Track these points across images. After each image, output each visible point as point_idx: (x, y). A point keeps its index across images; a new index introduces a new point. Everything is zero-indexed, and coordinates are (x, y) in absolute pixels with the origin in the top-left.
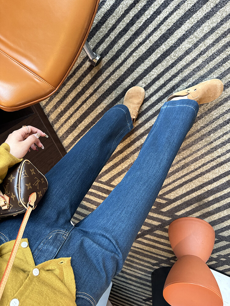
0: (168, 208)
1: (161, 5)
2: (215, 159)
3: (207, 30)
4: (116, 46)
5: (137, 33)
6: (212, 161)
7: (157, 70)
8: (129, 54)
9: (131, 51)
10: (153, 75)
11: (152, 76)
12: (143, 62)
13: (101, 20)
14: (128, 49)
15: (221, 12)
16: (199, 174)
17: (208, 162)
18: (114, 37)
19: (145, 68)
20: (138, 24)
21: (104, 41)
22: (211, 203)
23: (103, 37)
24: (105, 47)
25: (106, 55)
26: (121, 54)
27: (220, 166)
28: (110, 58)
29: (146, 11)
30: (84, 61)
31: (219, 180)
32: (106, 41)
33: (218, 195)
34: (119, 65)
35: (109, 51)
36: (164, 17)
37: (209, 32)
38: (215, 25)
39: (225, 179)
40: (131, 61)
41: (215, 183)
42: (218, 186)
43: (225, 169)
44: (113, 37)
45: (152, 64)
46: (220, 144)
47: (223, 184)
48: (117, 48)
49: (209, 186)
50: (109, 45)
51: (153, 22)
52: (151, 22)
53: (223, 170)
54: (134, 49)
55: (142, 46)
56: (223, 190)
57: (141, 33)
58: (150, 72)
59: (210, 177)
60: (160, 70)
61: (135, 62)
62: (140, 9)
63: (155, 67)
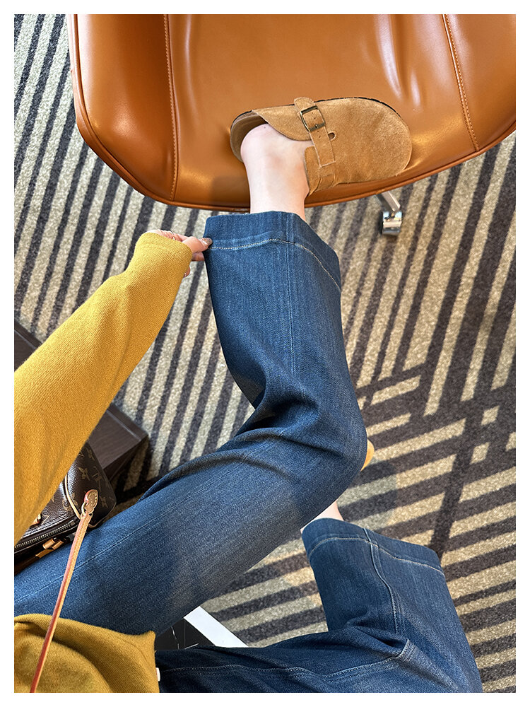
0: (435, 394)
2: (427, 201)
6: (425, 208)
16: (429, 255)
17: (422, 215)
22: (504, 306)
27: (449, 207)
31: (473, 240)
39: (481, 229)
42: (484, 254)
47: (488, 242)
49: (467, 267)
56: (500, 257)
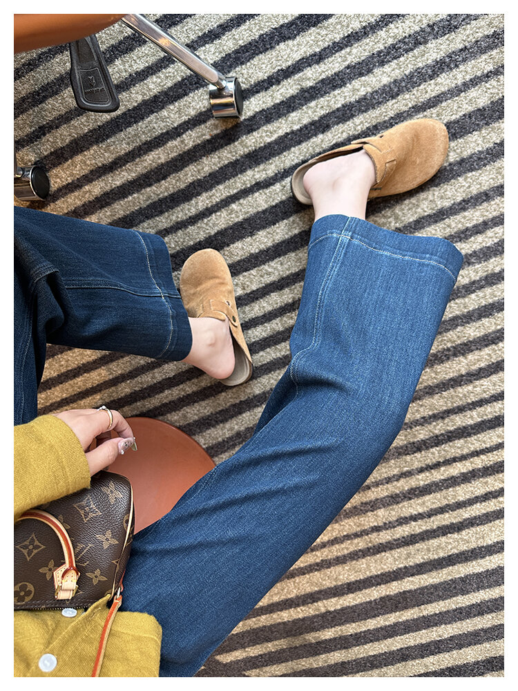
1: (334, 112)
2: (364, 533)
3: (426, 209)
4: (191, 167)
5: (256, 156)
6: (356, 535)
7: (281, 264)
8: (222, 201)
9: (228, 194)
10: (269, 274)
11: (266, 276)
12: (252, 234)
13: (170, 89)
14: (221, 187)
15: (469, 180)
16: (317, 564)
17: (348, 537)
18: (194, 144)
19: (254, 250)
20: (264, 134)
21: (163, 145)
22: (324, 646)
23: (162, 134)
24: (163, 160)
25: (158, 181)
26: (199, 194)
27: (374, 554)
28: (166, 194)
29: (293, 111)
30: (91, 177)
31: (361, 590)
32: (168, 145)
33: (351, 629)
34: (187, 220)
35: (169, 176)
36: (334, 142)
37: (429, 216)
38: (447, 204)
39: (378, 591)
40: (223, 220)
41: (351, 595)
42: (356, 606)
43: (385, 565)
44: (191, 144)
45: (273, 246)
46: (388, 496)
47: (370, 602)
48: (192, 175)
49: (334, 600)
50: (174, 160)
51: (304, 144)
52: (300, 143)
53: (379, 567)
54: (237, 194)
55: (261, 194)
56: (365, 619)
57: (267, 159)
58: (264, 264)
59: (341, 577)
60: (288, 269)
61: (231, 228)
62: (278, 101)
63: (280, 256)
